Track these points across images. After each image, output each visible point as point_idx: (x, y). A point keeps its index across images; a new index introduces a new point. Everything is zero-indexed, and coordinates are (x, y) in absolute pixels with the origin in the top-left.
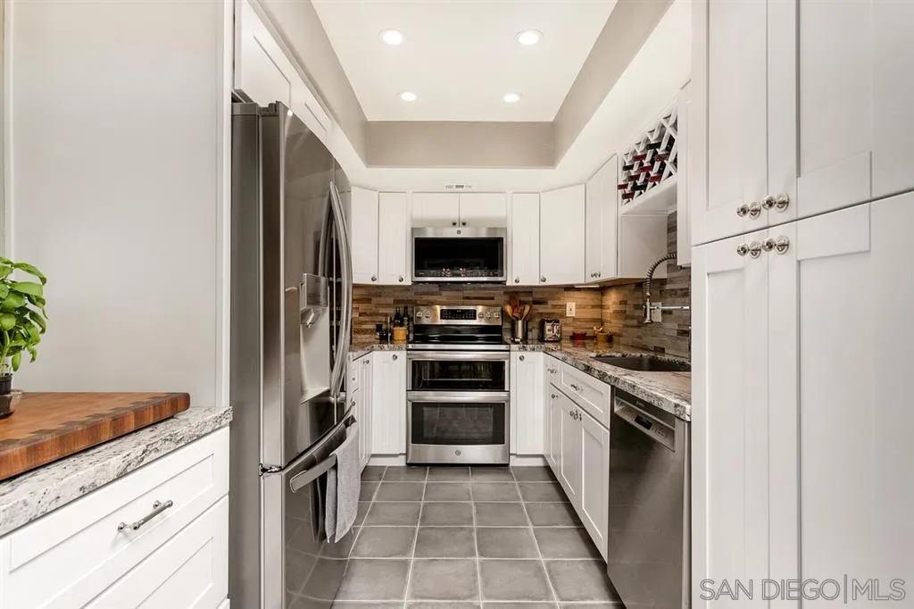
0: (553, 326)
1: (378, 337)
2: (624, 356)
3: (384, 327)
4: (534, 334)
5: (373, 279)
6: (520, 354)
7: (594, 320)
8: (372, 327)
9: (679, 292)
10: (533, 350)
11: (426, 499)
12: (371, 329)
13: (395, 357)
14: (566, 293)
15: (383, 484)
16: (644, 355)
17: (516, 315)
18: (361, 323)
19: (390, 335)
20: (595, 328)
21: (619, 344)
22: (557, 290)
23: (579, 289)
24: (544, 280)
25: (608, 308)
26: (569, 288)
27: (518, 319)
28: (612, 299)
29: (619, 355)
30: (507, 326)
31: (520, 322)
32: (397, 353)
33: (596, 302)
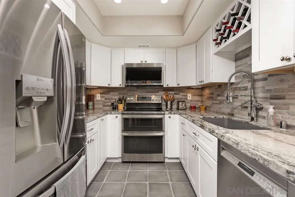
0: (183, 103)
1: (112, 108)
2: (215, 117)
3: (114, 104)
4: (175, 106)
5: (109, 85)
6: (169, 115)
7: (198, 101)
8: (110, 104)
9: (242, 88)
10: (174, 114)
11: (128, 181)
12: (109, 105)
13: (117, 117)
14: (188, 90)
15: (110, 172)
16: (225, 117)
17: (168, 99)
18: (106, 102)
19: (116, 107)
20: (199, 104)
21: (210, 111)
22: (184, 89)
23: (193, 89)
24: (179, 85)
25: (205, 96)
26: (189, 88)
27: (168, 100)
28: (207, 92)
29: (213, 117)
30: (164, 103)
31: (169, 102)
32: (118, 115)
33: (200, 94)
